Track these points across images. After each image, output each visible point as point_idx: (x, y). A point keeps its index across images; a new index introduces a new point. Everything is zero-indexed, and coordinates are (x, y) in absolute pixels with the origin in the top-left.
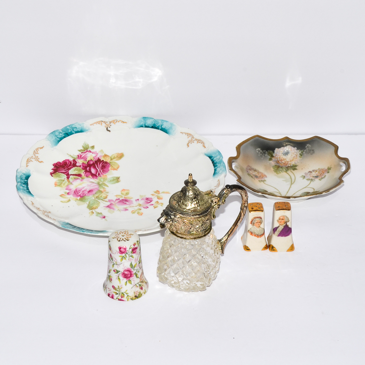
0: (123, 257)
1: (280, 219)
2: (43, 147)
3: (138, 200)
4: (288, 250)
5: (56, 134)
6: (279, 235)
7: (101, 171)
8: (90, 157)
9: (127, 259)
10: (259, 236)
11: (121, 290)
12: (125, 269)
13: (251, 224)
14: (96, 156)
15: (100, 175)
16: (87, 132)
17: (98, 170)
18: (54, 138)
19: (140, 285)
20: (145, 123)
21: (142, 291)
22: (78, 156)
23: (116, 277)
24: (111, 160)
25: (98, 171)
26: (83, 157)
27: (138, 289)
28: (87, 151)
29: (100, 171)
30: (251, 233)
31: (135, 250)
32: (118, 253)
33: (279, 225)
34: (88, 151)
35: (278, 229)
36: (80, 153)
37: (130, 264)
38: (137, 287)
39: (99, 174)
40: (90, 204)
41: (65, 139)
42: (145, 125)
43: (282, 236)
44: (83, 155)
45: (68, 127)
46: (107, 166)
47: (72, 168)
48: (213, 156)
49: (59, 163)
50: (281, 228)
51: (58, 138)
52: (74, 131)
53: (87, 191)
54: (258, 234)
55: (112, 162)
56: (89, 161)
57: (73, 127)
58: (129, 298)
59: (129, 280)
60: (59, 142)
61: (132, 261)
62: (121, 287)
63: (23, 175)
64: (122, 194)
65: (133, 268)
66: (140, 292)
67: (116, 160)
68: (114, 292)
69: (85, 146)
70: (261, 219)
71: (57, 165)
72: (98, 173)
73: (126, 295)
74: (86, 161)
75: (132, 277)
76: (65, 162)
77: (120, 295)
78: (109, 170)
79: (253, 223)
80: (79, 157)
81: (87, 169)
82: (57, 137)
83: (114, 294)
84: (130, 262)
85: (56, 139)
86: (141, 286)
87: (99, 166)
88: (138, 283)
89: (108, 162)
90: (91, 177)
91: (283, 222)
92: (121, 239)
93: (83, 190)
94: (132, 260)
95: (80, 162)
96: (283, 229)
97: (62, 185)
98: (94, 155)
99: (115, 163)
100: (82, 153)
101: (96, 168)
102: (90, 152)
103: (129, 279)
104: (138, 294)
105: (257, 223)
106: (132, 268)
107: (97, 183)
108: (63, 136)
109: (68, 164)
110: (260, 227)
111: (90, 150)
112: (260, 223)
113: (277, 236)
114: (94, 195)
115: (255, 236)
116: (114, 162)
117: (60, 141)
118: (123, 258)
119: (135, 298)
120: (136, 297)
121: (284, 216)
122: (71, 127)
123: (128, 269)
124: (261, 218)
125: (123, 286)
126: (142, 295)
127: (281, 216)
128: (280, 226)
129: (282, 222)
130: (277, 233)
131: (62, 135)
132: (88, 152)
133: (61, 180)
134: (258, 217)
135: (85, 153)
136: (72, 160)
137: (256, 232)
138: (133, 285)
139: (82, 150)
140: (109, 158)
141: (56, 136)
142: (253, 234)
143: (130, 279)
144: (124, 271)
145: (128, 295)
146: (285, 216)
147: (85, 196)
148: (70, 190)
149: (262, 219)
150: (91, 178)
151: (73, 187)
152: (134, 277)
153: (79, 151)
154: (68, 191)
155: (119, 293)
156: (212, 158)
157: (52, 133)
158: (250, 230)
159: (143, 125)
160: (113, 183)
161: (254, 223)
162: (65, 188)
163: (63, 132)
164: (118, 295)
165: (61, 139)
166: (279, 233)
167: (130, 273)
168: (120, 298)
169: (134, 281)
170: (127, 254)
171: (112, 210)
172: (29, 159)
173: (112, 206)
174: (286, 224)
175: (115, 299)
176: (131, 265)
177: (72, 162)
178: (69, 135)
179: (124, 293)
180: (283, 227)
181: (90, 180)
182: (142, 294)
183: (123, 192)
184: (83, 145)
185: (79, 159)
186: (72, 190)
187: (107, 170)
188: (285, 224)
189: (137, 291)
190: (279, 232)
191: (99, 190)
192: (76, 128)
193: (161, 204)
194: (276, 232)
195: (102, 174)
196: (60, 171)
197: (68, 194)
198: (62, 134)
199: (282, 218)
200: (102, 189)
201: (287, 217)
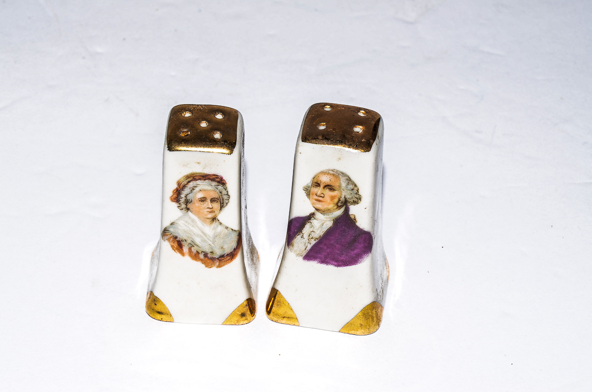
1: (318, 185)
4: (349, 328)
6: (309, 256)
10: (213, 259)
13: (175, 205)
30: (176, 245)
33: (313, 210)
35: (307, 226)
43: (323, 261)
50: (321, 225)
54: (208, 250)
70: (220, 187)
79: (182, 200)
91: (332, 198)
96: (329, 233)
105: (203, 200)
110: (215, 224)
112: (216, 206)
113: (301, 258)
115: (195, 256)
121: (337, 174)
124: (221, 181)
127: (323, 173)
128: (319, 215)
129: (327, 199)
130: (303, 243)
134: (205, 177)
137: (198, 241)
142: (186, 249)
146: (343, 174)
149: (228, 185)
158: (171, 230)
161: (187, 202)
166: (309, 247)
174: (347, 210)
180: (329, 224)
188: (339, 212)
190: (313, 242)
194: (299, 237)
199: (325, 179)
201: (349, 180)
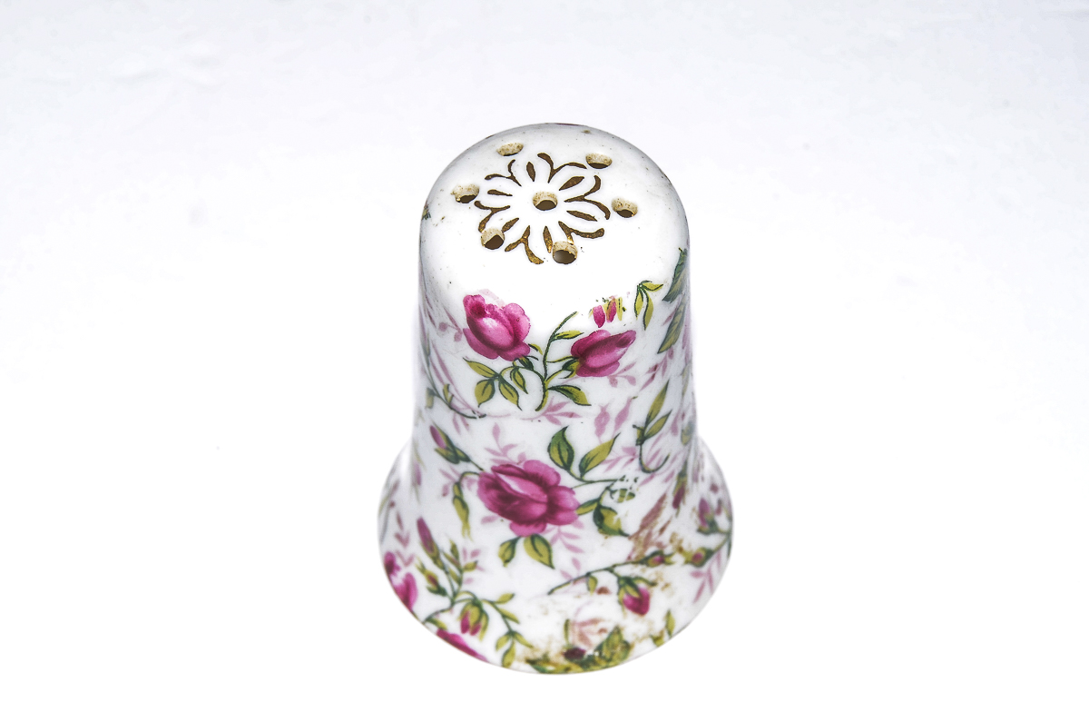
0: (498, 376)
9: (531, 397)
11: (470, 581)
12: (505, 459)
19: (627, 582)
21: (633, 626)
23: (444, 481)
27: (609, 610)
31: (610, 350)
32: (457, 338)
37: (547, 440)
38: (603, 591)
58: (520, 649)
59: (533, 538)
61: (565, 421)
62: (470, 561)
65: (575, 468)
66: (617, 631)
68: (423, 569)
73: (496, 627)
75: (560, 523)
77: (458, 608)
83: (421, 583)
84: (555, 429)
86: (642, 585)
88: (610, 570)
92: (512, 236)
94: (571, 415)
103: (532, 530)
104: (596, 640)
106: (567, 467)
118: (490, 382)
119: (563, 662)
120: (576, 658)
123: (532, 469)
125: (482, 560)
126: (637, 649)
138: (564, 574)
143: (548, 536)
144: (494, 469)
145: (514, 626)
152: (580, 526)
155: (449, 592)
164: (443, 602)
167: (544, 498)
168: (452, 624)
169: (571, 548)
170: (529, 366)
175: (423, 615)
176: (560, 444)
179: (487, 608)
182: (627, 647)
189: (594, 621)
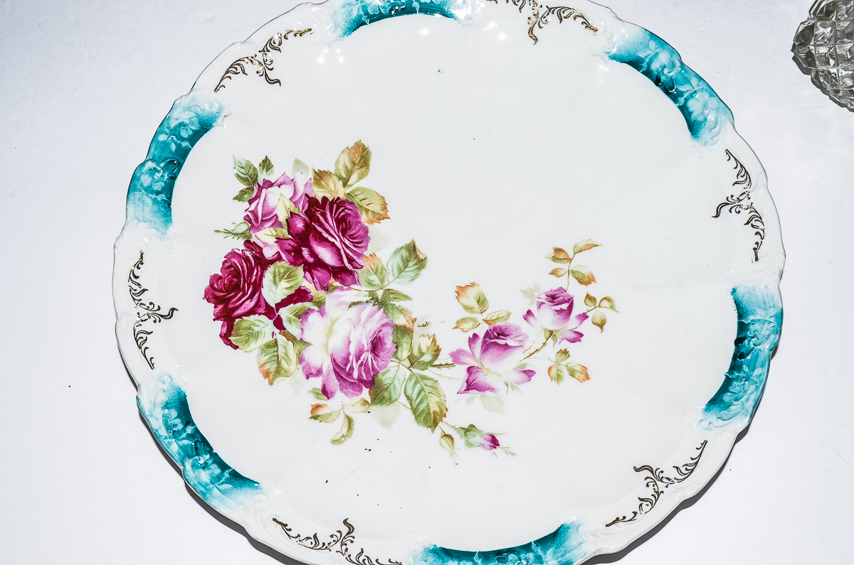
2: (142, 257)
3: (529, 313)
5: (146, 185)
7: (347, 242)
8: (280, 202)
14: (295, 193)
15: (354, 260)
16: (219, 121)
17: (338, 244)
18: (149, 201)
20: (365, 8)
22: (247, 219)
24: (345, 185)
25: (338, 250)
26: (263, 216)
28: (260, 189)
29: (347, 247)
34: (261, 184)
36: (246, 205)
39: (351, 260)
40: (415, 404)
41: (178, 182)
42: (367, 13)
44: (257, 207)
45: (162, 138)
46: (349, 215)
47: (262, 276)
48: (642, 55)
49: (215, 278)
51: (158, 193)
52: (183, 139)
53: (366, 349)
55: (352, 192)
56: (287, 220)
57: (172, 126)
60: (170, 205)
63: (166, 411)
64: (467, 308)
67: (360, 178)
69: (243, 171)
71: (215, 289)
72: (345, 261)
74: (280, 225)
76: (231, 266)
78: (366, 231)
80: (254, 221)
81: (303, 257)
82: (152, 192)
85: (155, 201)
87: (328, 227)
89: (342, 196)
90: (337, 284)
93: (353, 350)
95: (267, 238)
97: (284, 364)
98: (287, 191)
99: (364, 190)
100: (251, 202)
101: (327, 240)
102: (269, 184)
107: (368, 298)
108: (166, 177)
109: (242, 267)
111: (267, 179)
114: (399, 355)
116: (357, 189)
117: (170, 198)
122: (168, 131)
131: (162, 176)
132: (264, 191)
133: (268, 346)
135: (258, 196)
136: (243, 247)
139: (243, 192)
140: (335, 178)
141: (149, 190)
147: (380, 376)
148: (319, 372)
150: (342, 289)
151: (319, 357)
153: (239, 198)
154: (317, 383)
156: (645, 65)
157: (132, 188)
159: (361, 16)
160: (412, 274)
162: (300, 375)
163: (158, 165)
165: (169, 189)
171: (488, 393)
172: (138, 329)
173: (481, 378)
177: (248, 254)
178: (180, 165)
181: (342, 299)
183: (465, 300)
184: (236, 172)
185: (258, 229)
186: (325, 370)
187: (361, 233)
191: (397, 326)
192: (182, 125)
193: (605, 303)
195: (359, 255)
196: (239, 312)
197: (326, 392)
198: (159, 172)
200: (401, 320)
